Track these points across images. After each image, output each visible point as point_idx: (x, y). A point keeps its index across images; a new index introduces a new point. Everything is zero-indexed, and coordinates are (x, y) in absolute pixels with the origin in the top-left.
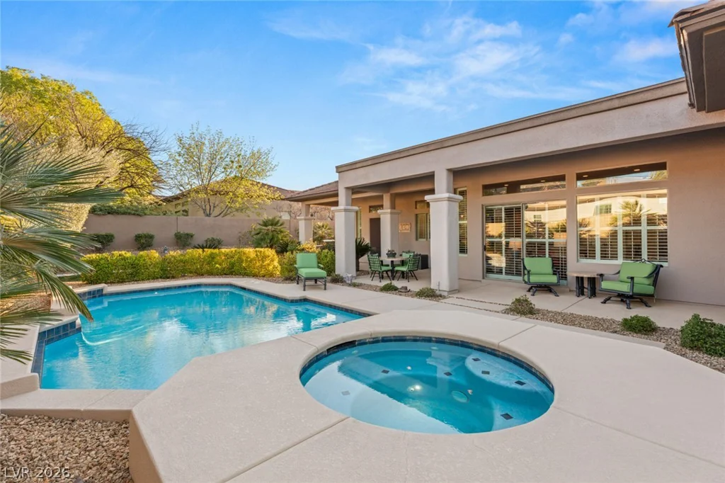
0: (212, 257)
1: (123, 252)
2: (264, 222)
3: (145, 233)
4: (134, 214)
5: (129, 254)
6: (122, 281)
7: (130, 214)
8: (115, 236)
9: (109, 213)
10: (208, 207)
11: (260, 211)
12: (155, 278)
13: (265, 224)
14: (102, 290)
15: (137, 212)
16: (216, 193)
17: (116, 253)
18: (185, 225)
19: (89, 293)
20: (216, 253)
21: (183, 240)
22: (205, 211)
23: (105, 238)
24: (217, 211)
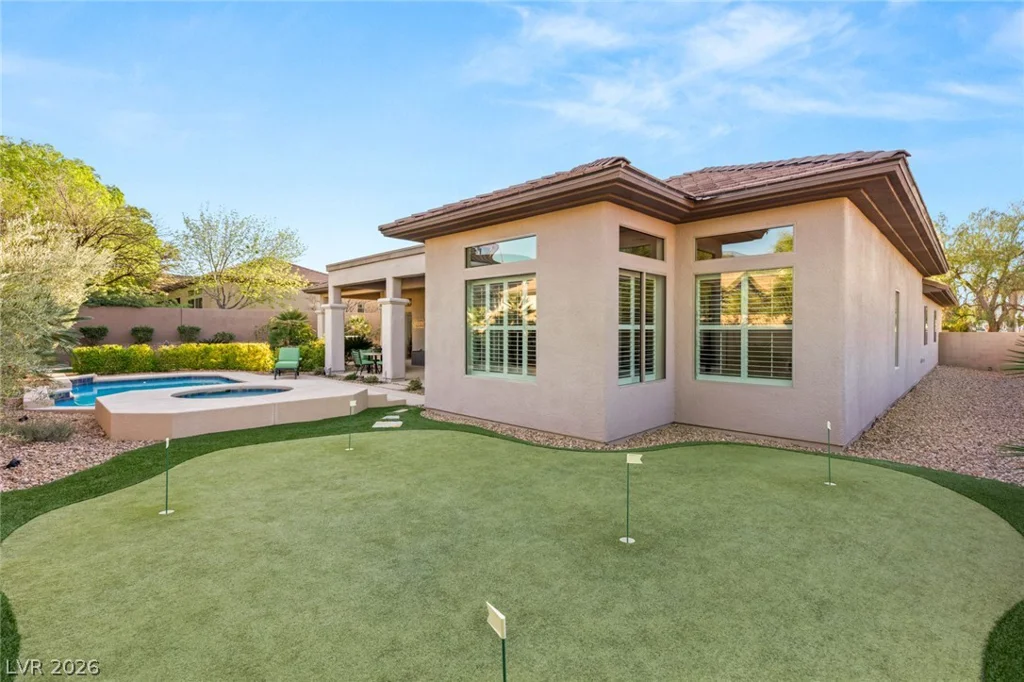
0: (207, 351)
1: (114, 346)
2: (282, 315)
3: (143, 326)
4: (131, 306)
5: (119, 348)
6: (113, 373)
7: (126, 305)
8: (109, 328)
9: (102, 305)
10: (221, 297)
11: (284, 302)
12: (145, 371)
13: (284, 318)
14: (92, 379)
15: (134, 304)
16: (233, 280)
17: (107, 346)
18: (191, 317)
19: (80, 380)
20: (211, 349)
21: (188, 334)
22: (218, 301)
23: (97, 332)
24: (232, 302)
